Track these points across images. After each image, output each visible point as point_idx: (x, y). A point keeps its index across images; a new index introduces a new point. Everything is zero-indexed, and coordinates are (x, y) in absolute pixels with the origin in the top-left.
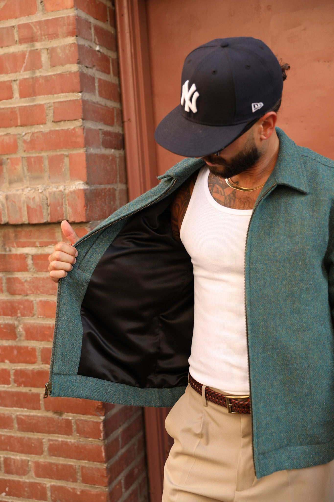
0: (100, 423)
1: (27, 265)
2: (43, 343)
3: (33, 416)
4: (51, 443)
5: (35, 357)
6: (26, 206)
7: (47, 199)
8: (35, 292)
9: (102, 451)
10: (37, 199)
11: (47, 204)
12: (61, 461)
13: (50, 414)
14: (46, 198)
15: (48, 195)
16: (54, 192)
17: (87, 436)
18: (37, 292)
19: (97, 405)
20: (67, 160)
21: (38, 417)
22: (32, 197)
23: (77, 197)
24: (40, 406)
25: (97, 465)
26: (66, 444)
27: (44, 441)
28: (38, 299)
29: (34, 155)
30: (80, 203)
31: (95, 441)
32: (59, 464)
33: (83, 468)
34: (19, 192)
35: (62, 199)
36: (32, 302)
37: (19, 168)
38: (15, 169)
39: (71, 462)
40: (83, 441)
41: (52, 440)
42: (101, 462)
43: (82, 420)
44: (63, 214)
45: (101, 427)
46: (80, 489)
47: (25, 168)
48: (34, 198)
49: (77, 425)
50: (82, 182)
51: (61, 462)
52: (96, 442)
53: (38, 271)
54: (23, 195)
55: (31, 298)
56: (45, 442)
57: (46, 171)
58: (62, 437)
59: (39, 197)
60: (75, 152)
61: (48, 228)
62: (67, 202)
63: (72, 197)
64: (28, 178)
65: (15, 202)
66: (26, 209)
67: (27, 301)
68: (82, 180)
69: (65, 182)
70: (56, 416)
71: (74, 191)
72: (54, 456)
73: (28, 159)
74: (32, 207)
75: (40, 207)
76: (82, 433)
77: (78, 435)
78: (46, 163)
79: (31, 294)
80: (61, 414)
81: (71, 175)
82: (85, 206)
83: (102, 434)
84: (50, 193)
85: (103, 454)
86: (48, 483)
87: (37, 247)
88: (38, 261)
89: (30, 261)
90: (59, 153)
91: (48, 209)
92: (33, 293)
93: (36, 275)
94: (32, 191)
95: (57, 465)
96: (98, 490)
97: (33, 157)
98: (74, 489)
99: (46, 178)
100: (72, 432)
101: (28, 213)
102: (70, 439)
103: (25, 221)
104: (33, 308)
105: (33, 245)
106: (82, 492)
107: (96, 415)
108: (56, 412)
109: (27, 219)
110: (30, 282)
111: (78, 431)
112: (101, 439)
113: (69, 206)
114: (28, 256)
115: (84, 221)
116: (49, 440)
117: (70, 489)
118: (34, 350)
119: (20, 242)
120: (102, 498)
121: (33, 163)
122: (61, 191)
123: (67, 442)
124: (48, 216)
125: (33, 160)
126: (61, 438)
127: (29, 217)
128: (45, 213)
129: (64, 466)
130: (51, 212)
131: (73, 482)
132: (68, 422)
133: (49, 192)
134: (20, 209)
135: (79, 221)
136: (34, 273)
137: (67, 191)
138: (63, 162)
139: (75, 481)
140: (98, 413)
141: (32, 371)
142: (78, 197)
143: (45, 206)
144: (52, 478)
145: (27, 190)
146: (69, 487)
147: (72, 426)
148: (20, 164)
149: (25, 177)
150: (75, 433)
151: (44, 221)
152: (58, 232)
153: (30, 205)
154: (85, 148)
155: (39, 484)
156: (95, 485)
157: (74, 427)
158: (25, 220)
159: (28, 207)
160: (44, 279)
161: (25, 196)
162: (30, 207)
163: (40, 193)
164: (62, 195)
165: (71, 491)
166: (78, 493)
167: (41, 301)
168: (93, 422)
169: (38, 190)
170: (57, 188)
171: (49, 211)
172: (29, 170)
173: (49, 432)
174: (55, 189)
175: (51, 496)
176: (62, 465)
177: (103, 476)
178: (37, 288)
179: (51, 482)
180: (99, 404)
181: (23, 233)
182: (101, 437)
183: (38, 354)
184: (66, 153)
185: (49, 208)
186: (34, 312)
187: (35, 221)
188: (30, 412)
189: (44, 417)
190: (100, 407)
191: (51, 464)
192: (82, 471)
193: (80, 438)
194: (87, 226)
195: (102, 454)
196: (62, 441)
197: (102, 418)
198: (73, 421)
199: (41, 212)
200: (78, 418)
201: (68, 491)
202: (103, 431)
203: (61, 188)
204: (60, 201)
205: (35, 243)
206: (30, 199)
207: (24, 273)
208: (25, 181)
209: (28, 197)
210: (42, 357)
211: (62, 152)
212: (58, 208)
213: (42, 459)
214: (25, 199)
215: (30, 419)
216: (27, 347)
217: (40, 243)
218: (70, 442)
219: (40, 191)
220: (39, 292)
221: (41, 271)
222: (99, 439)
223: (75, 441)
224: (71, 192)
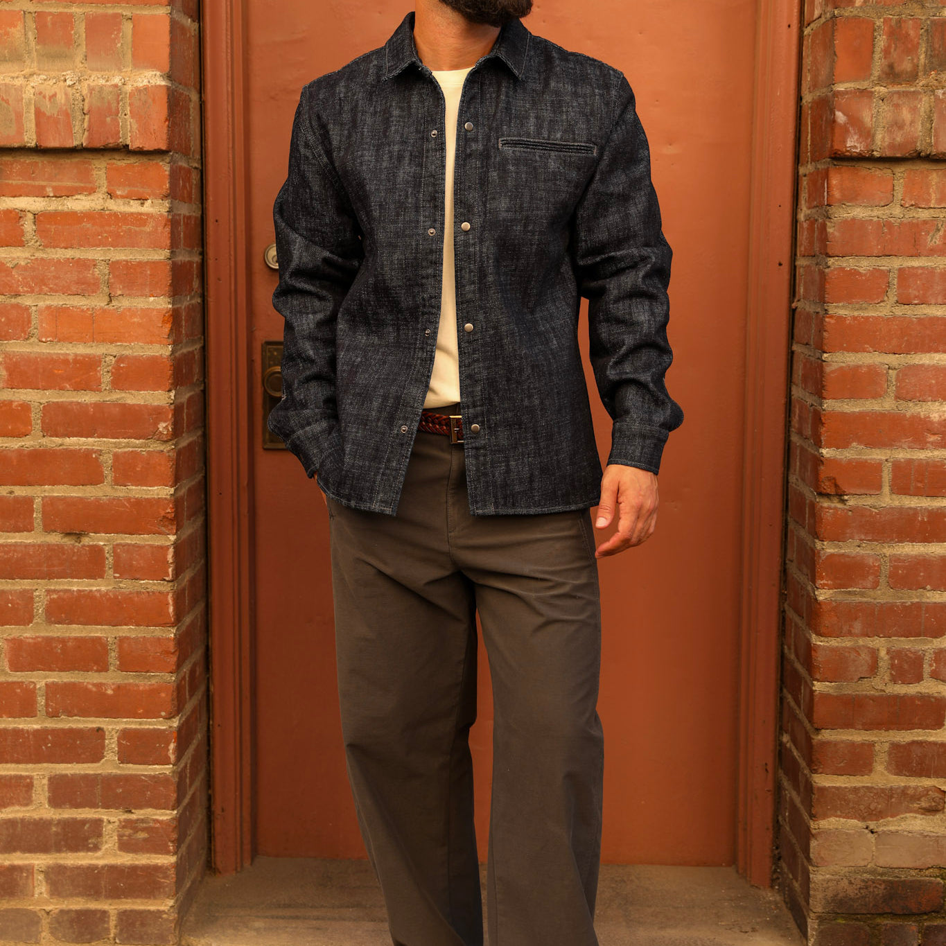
0: (167, 548)
1: (22, 233)
2: (47, 393)
3: (15, 545)
4: (55, 596)
5: (28, 422)
6: (33, 111)
7: (83, 100)
8: (37, 289)
9: (168, 604)
10: (61, 98)
11: (83, 110)
12: (76, 631)
13: (55, 539)
14: (81, 98)
15: (85, 92)
16: (102, 87)
17: (138, 576)
18: (41, 290)
19: (163, 513)
20: (128, 27)
21: (26, 546)
22: (48, 93)
23: (150, 101)
24: (31, 523)
25: (157, 632)
26: (90, 595)
27: (37, 593)
28: (41, 304)
29: (53, 10)
30: (158, 113)
31: (154, 584)
32: (69, 638)
33: (122, 640)
34: (18, 82)
35: (119, 104)
36: (27, 309)
37: (17, 32)
38: (7, 34)
39: (96, 631)
40: (127, 586)
41: (54, 591)
42: (164, 625)
43: (129, 545)
44: (119, 132)
45: (170, 558)
46: (113, 684)
47: (31, 36)
48: (55, 95)
49: (117, 556)
50: (158, 73)
51: (74, 635)
52: (155, 587)
53: (46, 246)
54: (29, 87)
55: (27, 301)
56: (39, 596)
57: (79, 45)
58: (78, 584)
59: (66, 94)
60: (146, 12)
61: (76, 160)
62: (129, 108)
63: (140, 99)
64: (34, 54)
65: (7, 102)
66: (33, 117)
67: (17, 306)
68: (158, 70)
69: (120, 70)
70: (68, 542)
71: (146, 88)
72: (59, 623)
73: (39, 16)
74: (48, 114)
75: (67, 115)
76: (125, 569)
77: (118, 575)
78: (81, 28)
79: (28, 292)
80: (79, 536)
81: (135, 56)
82: (166, 120)
83: (170, 570)
84: (91, 90)
85: (171, 609)
86: (40, 680)
87: (48, 196)
88: (48, 226)
89: (28, 226)
90: (110, 11)
91: (84, 119)
92: (32, 291)
93: (39, 255)
94: (51, 82)
95: (63, 641)
96: (153, 682)
97: (50, 13)
98: (99, 685)
99: (79, 57)
100: (104, 572)
101: (38, 124)
102: (99, 586)
103: (28, 142)
104: (29, 322)
105: (40, 193)
106: (119, 688)
107: (159, 533)
108: (68, 534)
109: (34, 137)
110: (25, 268)
111: (117, 567)
112: (170, 578)
113: (132, 117)
114: (25, 216)
115: (164, 148)
116: (48, 591)
117: (90, 686)
118: (26, 407)
119: (7, 185)
120: (163, 695)
121: (49, 25)
122: (116, 86)
123: (91, 591)
124: (84, 134)
125: (49, 18)
126: (76, 585)
127: (38, 134)
128: (77, 128)
129: (80, 641)
130: (90, 126)
131: (98, 671)
132: (97, 552)
133: (89, 85)
134: (19, 116)
135: (151, 149)
136: (37, 249)
137: (128, 88)
138: (119, 30)
139: (104, 668)
140: (163, 529)
141: (20, 452)
142: (154, 100)
143: (78, 114)
144: (51, 670)
145: (36, 81)
146: (88, 683)
147: (105, 558)
148: (20, 26)
149: (29, 52)
150: (111, 572)
151: (76, 143)
152: (100, 169)
153: (42, 109)
154: (169, 8)
155: (20, 684)
156: (147, 672)
157: (110, 560)
158: (30, 139)
159: (38, 113)
160: (59, 261)
161: (32, 91)
162: (44, 114)
163: (69, 86)
164: (118, 96)
165: (94, 689)
166: (110, 692)
167: (49, 307)
168: (151, 546)
169: (65, 81)
170: (107, 81)
171: (86, 125)
172: (40, 39)
173: (50, 576)
174: (102, 82)
175: (47, 705)
176: (76, 639)
177: (167, 653)
178: (42, 281)
179: (46, 677)
180: (169, 510)
181: (17, 167)
182: (168, 576)
183: (36, 417)
184: (127, 13)
185: (87, 117)
186: (32, 330)
187: (53, 143)
188: (9, 538)
189: (39, 546)
190: (170, 516)
191: (49, 641)
192: (120, 647)
193: (121, 582)
194: (163, 160)
195: (168, 608)
196: (79, 591)
197: (173, 538)
198: (107, 549)
199: (69, 127)
200: (119, 542)
201: (86, 689)
202: (171, 563)
203: (116, 80)
204: (114, 105)
205: (43, 188)
206: (44, 97)
207: (13, 249)
208: (28, 62)
209: (40, 93)
210: (43, 422)
211: (120, 11)
212: (108, 119)
213: (27, 633)
214: (32, 96)
215: (7, 553)
216: (11, 402)
217: (55, 188)
218: (99, 591)
219: (69, 82)
220: (45, 289)
221: (54, 247)
222: (165, 580)
223: (110, 588)
224: (138, 90)
